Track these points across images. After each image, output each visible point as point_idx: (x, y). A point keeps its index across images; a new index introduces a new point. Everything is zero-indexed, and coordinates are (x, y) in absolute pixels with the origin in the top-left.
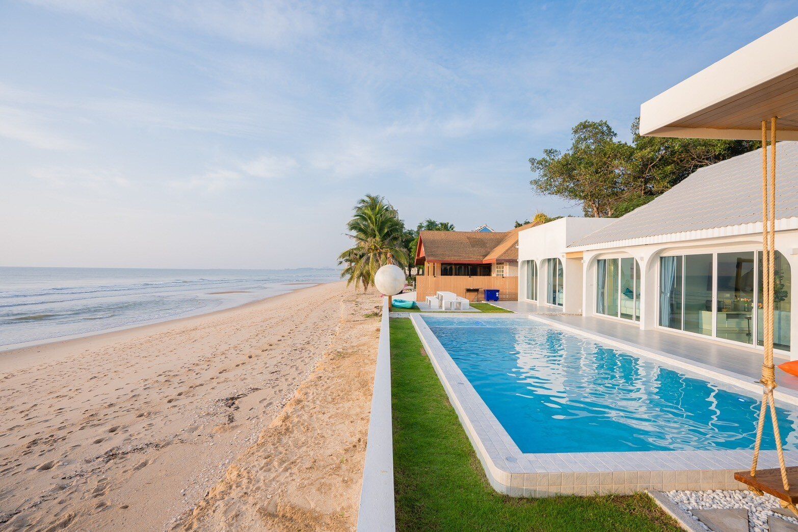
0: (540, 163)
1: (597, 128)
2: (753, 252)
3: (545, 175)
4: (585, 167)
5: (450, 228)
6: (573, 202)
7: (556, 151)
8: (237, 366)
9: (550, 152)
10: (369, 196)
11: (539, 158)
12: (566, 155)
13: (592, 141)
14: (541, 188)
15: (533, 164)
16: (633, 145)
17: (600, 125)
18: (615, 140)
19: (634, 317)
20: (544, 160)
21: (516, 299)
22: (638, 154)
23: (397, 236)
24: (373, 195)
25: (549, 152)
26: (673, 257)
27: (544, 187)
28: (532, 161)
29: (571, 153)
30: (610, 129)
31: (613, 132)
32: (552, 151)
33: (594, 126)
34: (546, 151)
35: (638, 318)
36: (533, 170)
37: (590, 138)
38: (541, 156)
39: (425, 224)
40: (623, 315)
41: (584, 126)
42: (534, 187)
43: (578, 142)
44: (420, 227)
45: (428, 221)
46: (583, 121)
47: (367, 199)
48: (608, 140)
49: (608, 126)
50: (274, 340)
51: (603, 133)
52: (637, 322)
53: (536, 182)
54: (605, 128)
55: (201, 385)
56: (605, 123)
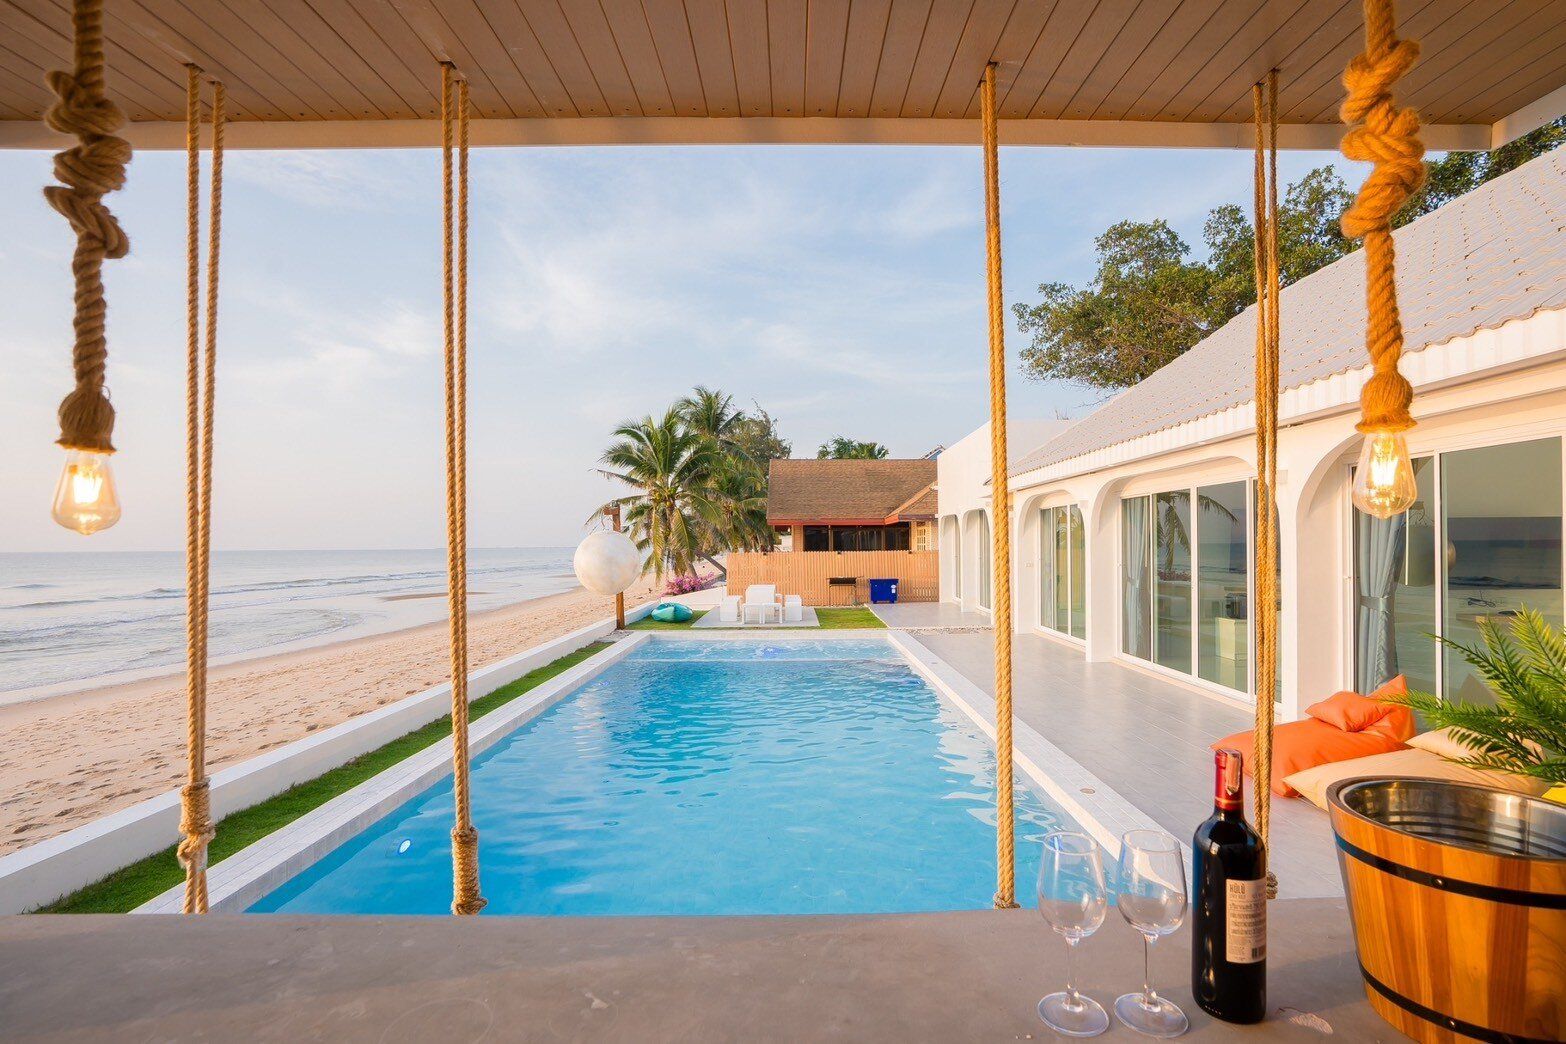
0: (1036, 313)
1: (1148, 236)
2: (1245, 482)
3: (1047, 339)
4: (1119, 318)
5: (879, 453)
7: (1064, 288)
9: (1053, 290)
10: (699, 391)
11: (1033, 306)
12: (1086, 294)
13: (1139, 263)
14: (1039, 365)
15: (1021, 316)
16: (1213, 268)
17: (1153, 230)
18: (1185, 260)
20: (1046, 308)
21: (935, 599)
22: (1217, 289)
23: (705, 472)
24: (712, 390)
25: (1051, 290)
26: (1143, 498)
27: (1044, 363)
28: (1019, 311)
29: (1097, 290)
30: (1175, 238)
31: (1181, 244)
32: (1056, 288)
33: (1141, 231)
34: (1044, 287)
36: (1023, 328)
37: (1133, 256)
38: (1037, 300)
39: (832, 448)
41: (1121, 233)
42: (1028, 363)
43: (1109, 266)
44: (824, 453)
45: (836, 441)
46: (1117, 223)
47: (695, 398)
48: (1172, 259)
49: (1169, 232)
51: (1160, 244)
53: (1029, 354)
54: (1163, 236)
56: (1163, 226)
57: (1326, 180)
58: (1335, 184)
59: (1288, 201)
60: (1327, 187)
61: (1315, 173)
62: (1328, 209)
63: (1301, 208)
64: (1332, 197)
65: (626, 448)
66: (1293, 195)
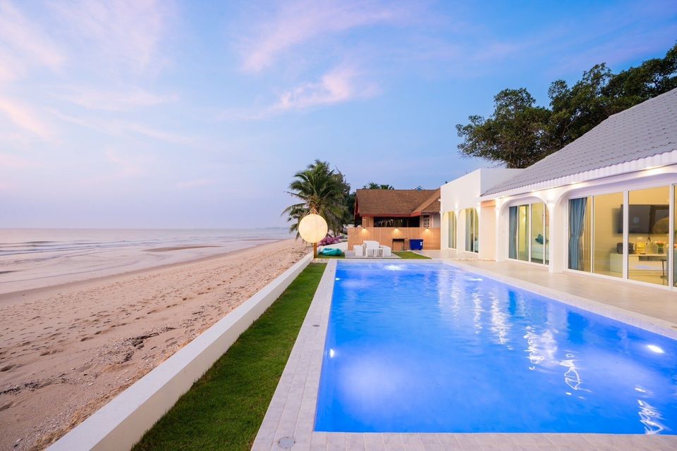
0: (466, 129)
1: (517, 95)
2: (669, 186)
3: (471, 140)
4: (506, 131)
5: (389, 189)
6: (496, 163)
7: (480, 117)
8: (169, 307)
11: (465, 125)
12: (489, 120)
13: (513, 107)
14: (467, 151)
15: (459, 130)
16: (550, 108)
17: (520, 93)
18: (534, 106)
19: (544, 261)
20: (470, 126)
21: (438, 248)
22: (555, 116)
24: (322, 161)
25: (473, 118)
27: (469, 150)
28: (459, 127)
29: (494, 118)
30: (529, 96)
31: (532, 99)
32: (476, 118)
33: (514, 93)
34: (471, 117)
35: (547, 262)
36: (460, 135)
37: (510, 104)
38: (467, 122)
39: (368, 186)
40: (533, 260)
41: (505, 94)
42: (461, 150)
43: (499, 109)
45: (370, 184)
46: (504, 89)
48: (528, 106)
49: (527, 93)
50: (214, 284)
51: (522, 99)
52: (547, 266)
53: (462, 146)
54: (524, 95)
55: (124, 324)
56: (525, 90)
57: (602, 69)
58: (606, 71)
59: (583, 79)
60: (602, 72)
61: (597, 67)
62: (602, 82)
63: (589, 82)
64: (604, 77)
65: (299, 182)
66: (586, 76)
